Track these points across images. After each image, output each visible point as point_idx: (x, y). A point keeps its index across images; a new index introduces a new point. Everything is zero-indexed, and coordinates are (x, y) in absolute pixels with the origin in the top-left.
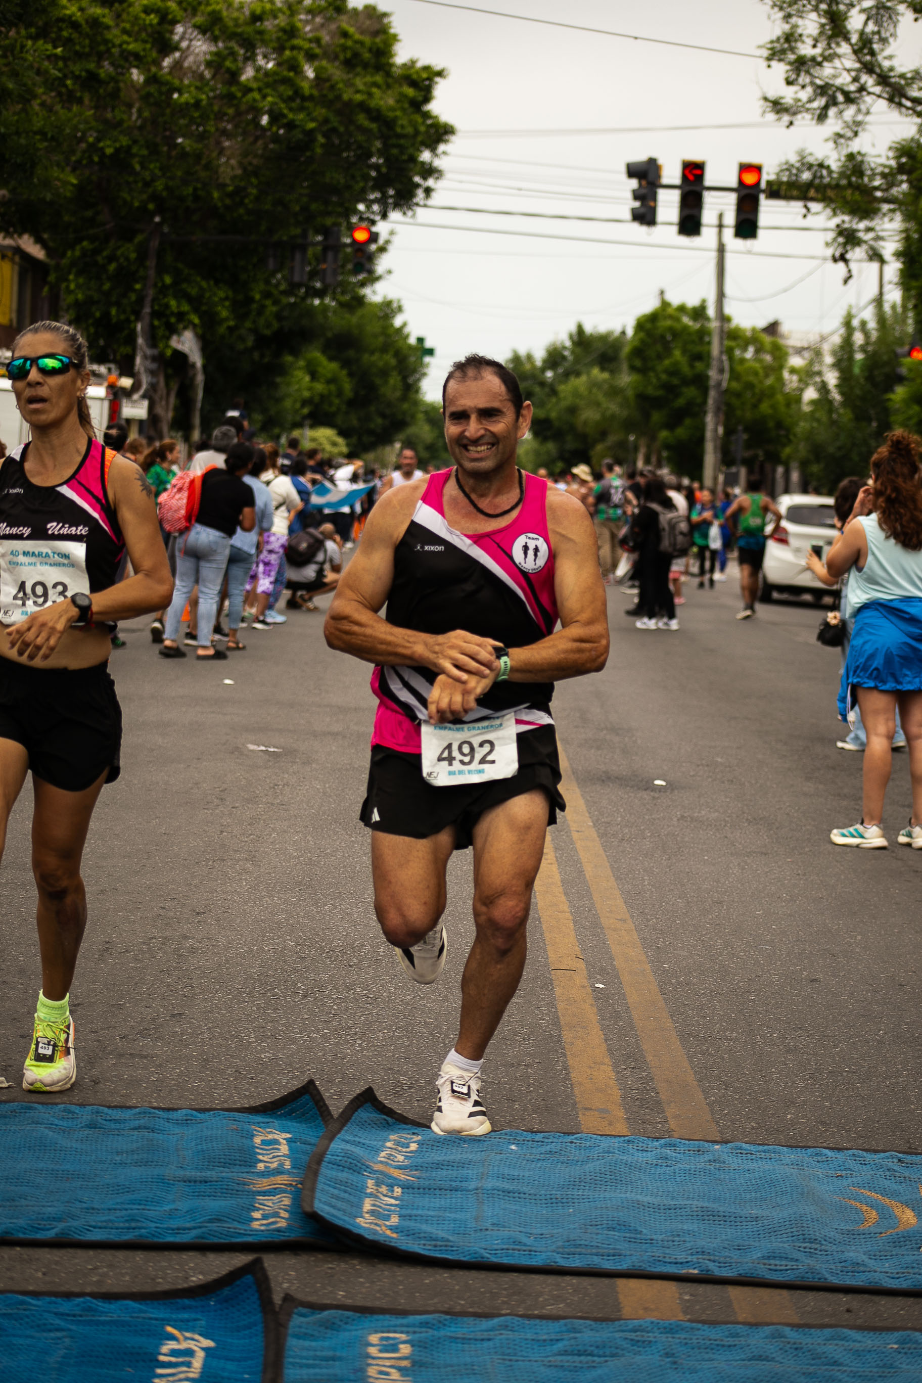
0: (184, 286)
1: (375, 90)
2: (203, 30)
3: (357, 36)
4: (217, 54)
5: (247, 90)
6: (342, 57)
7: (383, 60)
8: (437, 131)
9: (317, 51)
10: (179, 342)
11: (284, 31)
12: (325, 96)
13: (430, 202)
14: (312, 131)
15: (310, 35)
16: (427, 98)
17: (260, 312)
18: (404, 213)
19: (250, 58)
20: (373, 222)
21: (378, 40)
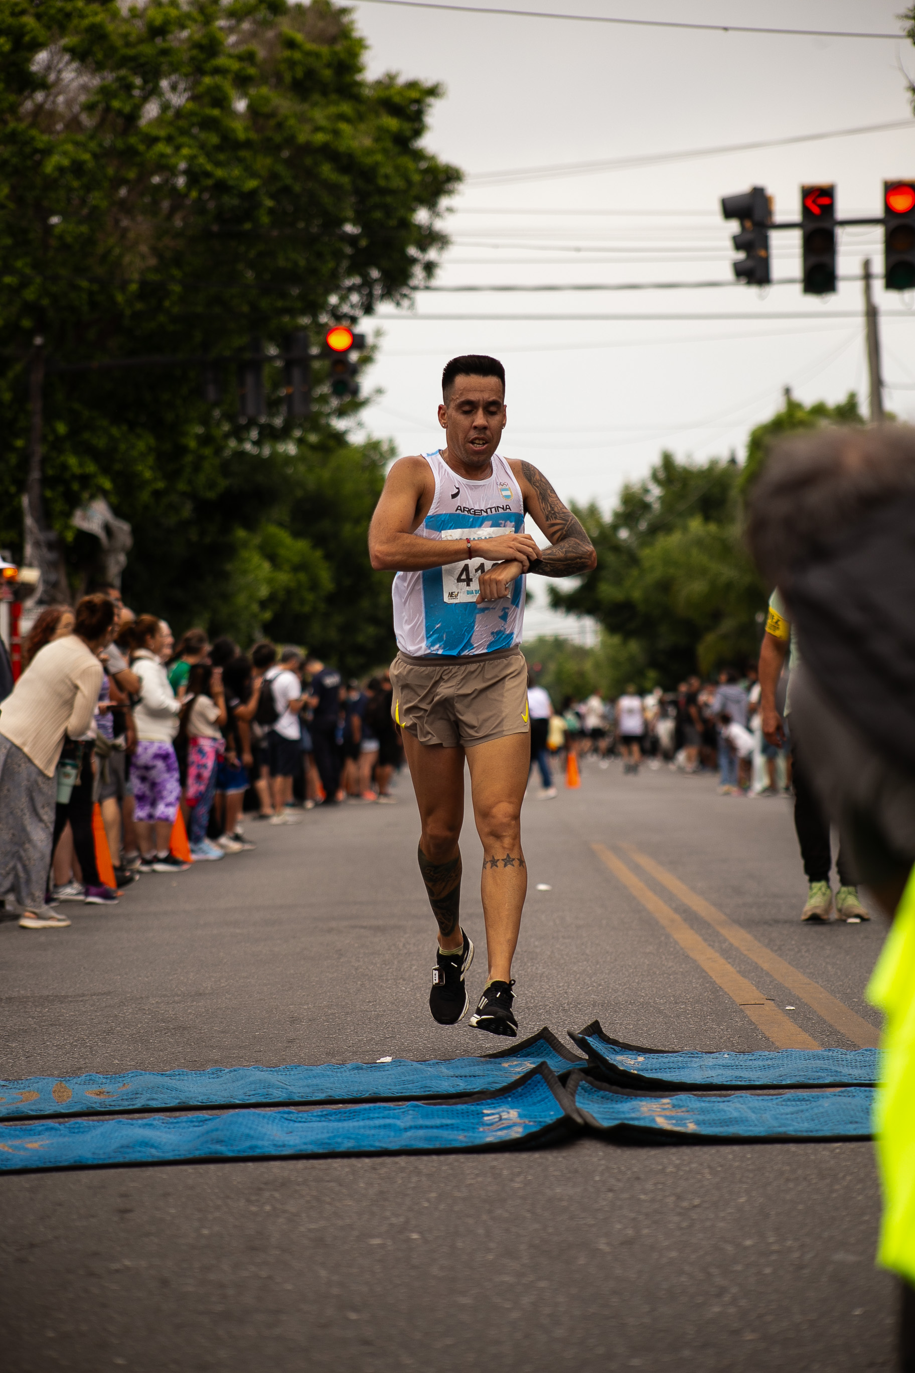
0: (86, 435)
1: (344, 127)
2: (80, 55)
3: (310, 46)
4: (104, 91)
5: (152, 141)
6: (288, 78)
7: (347, 79)
8: (435, 178)
9: (252, 71)
10: (85, 518)
11: (198, 46)
12: (269, 140)
13: (434, 283)
14: (253, 193)
15: (236, 51)
16: (418, 132)
17: (197, 467)
18: (398, 304)
19: (152, 91)
20: (354, 320)
21: (338, 47)
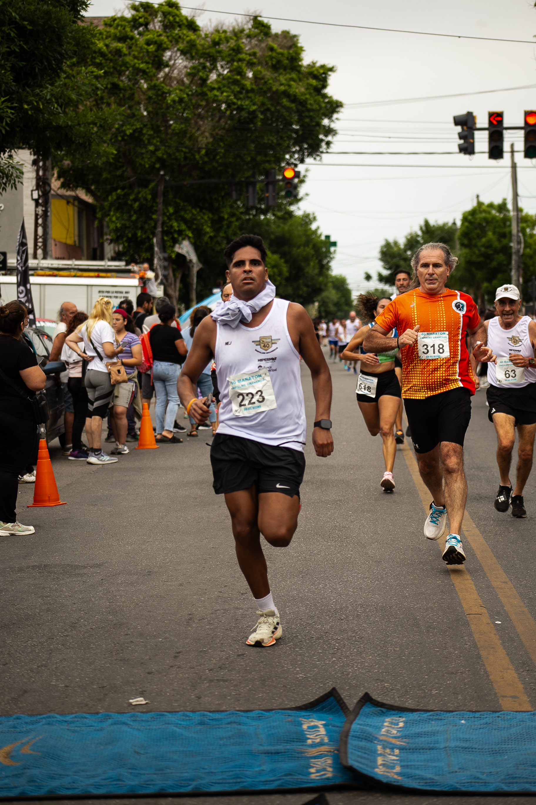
0: (182, 213)
1: (292, 83)
2: (184, 53)
3: (279, 50)
4: (193, 68)
5: (212, 89)
6: (270, 64)
7: (295, 64)
8: (332, 105)
9: (255, 60)
10: (180, 248)
11: (233, 50)
12: (261, 89)
13: (330, 150)
14: (254, 111)
15: (249, 52)
16: (324, 86)
17: (229, 226)
18: (315, 159)
19: (214, 68)
20: (296, 165)
21: (291, 51)
